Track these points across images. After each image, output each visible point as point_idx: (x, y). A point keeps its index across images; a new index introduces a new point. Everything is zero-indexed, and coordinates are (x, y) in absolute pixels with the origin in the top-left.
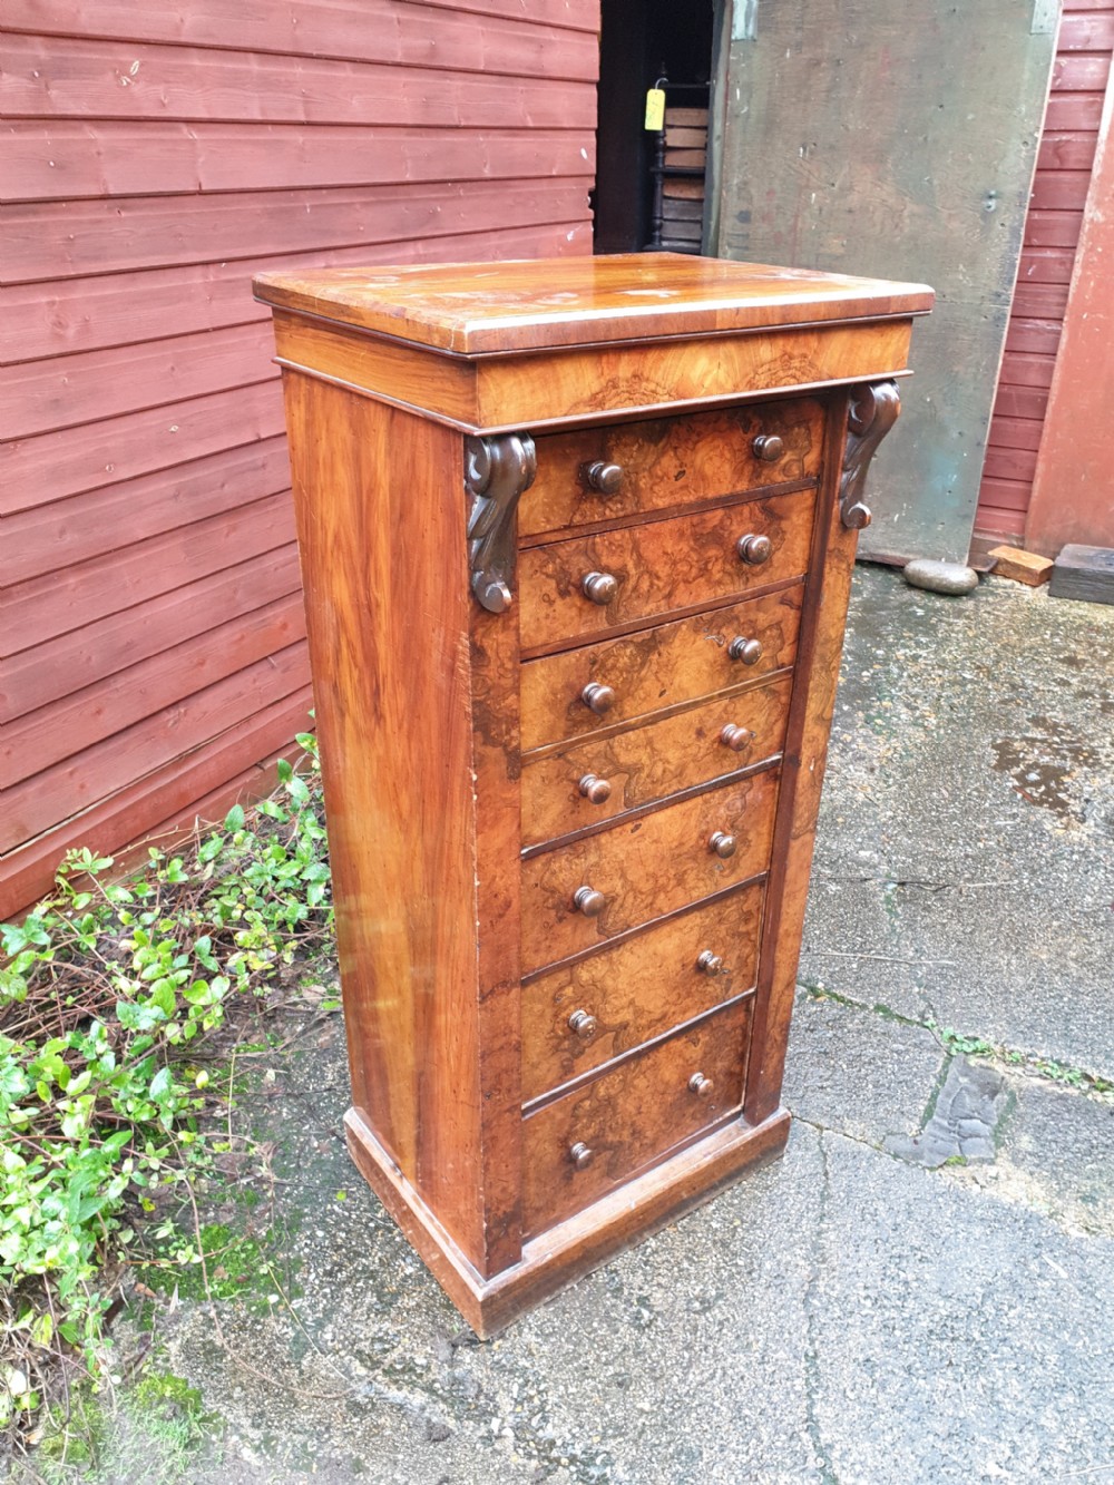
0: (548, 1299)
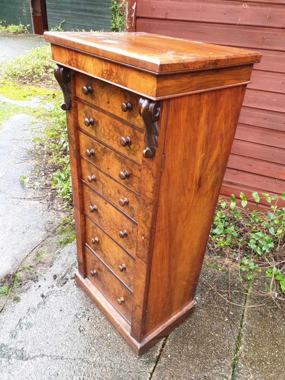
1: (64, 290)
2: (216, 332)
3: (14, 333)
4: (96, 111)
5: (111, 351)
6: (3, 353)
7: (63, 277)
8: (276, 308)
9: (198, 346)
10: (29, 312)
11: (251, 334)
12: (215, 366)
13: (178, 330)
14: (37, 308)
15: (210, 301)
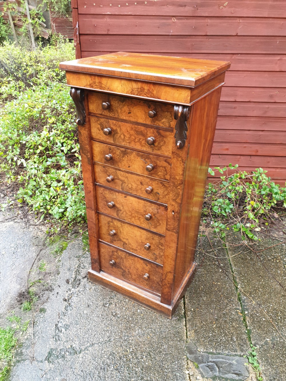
0: (103, 286)
1: (81, 289)
2: (217, 281)
3: (57, 337)
4: (114, 122)
5: (147, 322)
6: (56, 355)
7: (75, 279)
8: (250, 252)
9: (209, 295)
10: (61, 317)
11: (242, 275)
12: (227, 304)
13: (190, 289)
14: (65, 311)
15: (203, 261)
